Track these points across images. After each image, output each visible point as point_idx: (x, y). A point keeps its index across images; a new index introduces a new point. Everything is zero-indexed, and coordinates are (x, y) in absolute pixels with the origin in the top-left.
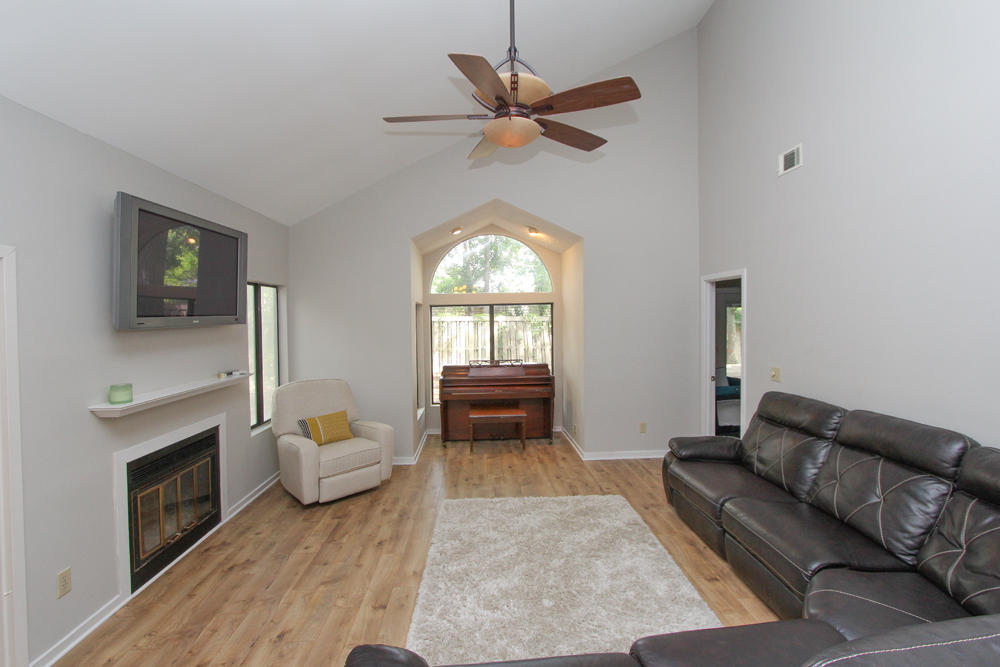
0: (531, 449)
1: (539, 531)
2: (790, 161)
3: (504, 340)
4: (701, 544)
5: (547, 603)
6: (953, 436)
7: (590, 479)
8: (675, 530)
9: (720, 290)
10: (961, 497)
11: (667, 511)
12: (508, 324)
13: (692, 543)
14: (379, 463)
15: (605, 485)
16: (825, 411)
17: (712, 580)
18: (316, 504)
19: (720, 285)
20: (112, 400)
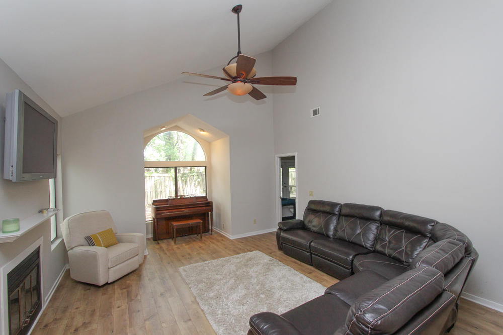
0: (203, 238)
1: (237, 271)
2: (315, 112)
3: (158, 186)
4: (299, 262)
5: (262, 296)
6: (377, 208)
7: (240, 247)
8: (287, 259)
9: (283, 161)
10: (383, 226)
11: (279, 253)
12: (158, 178)
13: (296, 263)
14: (137, 255)
15: (248, 248)
16: (333, 205)
17: (310, 273)
18: (107, 284)
19: (283, 159)
20: (4, 231)
